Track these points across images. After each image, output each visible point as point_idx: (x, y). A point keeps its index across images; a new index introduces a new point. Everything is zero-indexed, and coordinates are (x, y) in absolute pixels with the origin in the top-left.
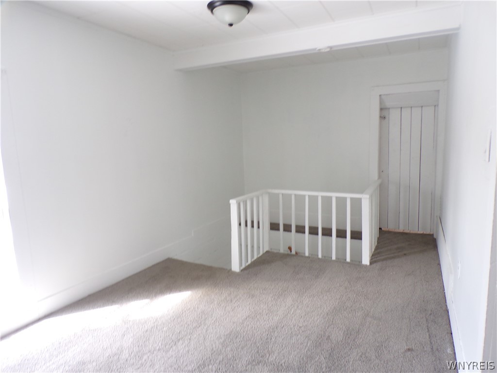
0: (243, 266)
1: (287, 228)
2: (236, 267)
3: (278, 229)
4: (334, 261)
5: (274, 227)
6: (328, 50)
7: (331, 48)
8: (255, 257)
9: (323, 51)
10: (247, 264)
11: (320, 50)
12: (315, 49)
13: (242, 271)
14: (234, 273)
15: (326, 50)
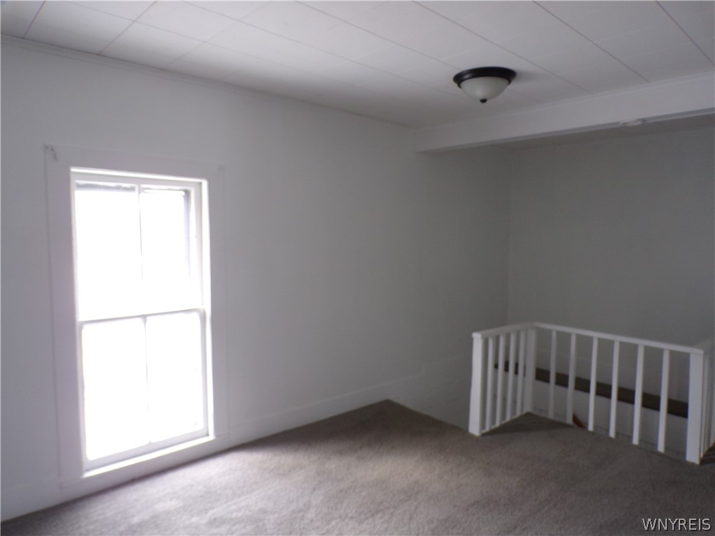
0: (487, 429)
1: (562, 380)
2: (474, 428)
3: (547, 380)
4: (636, 446)
5: (542, 375)
6: (639, 123)
7: (644, 120)
8: (508, 418)
9: (631, 125)
10: (493, 427)
11: (625, 123)
12: (617, 123)
13: (484, 435)
14: (472, 437)
15: (636, 124)
